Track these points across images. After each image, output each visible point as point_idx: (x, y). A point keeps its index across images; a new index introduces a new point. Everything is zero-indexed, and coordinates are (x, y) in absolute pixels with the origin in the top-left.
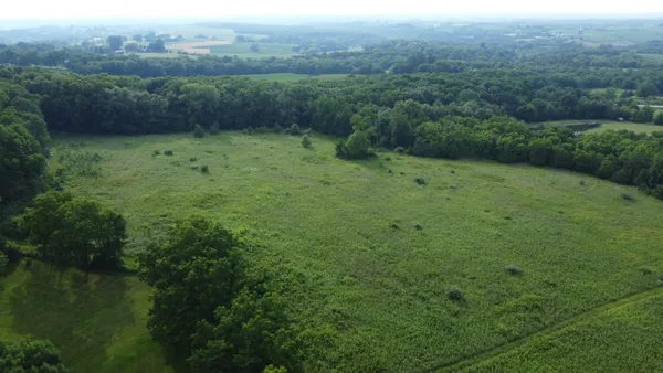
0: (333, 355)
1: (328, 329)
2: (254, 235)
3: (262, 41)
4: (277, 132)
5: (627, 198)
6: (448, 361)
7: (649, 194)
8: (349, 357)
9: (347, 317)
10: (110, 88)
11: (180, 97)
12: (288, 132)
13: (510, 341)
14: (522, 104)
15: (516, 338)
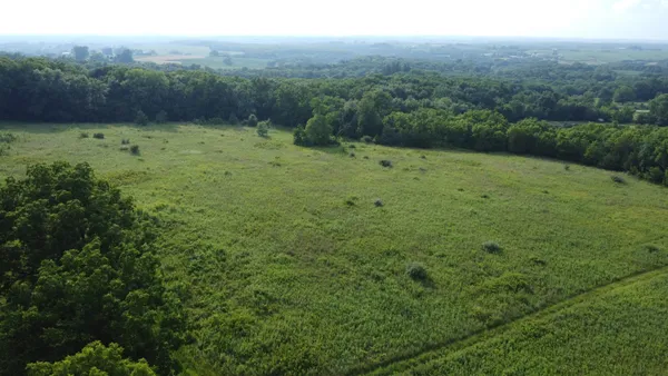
0: (244, 346)
1: (244, 313)
2: (173, 210)
3: (237, 56)
4: (233, 123)
5: (619, 181)
6: (405, 352)
7: (641, 178)
8: (266, 349)
9: (272, 300)
10: (40, 69)
11: (123, 83)
12: (245, 124)
13: (490, 327)
14: (499, 105)
15: (498, 324)
